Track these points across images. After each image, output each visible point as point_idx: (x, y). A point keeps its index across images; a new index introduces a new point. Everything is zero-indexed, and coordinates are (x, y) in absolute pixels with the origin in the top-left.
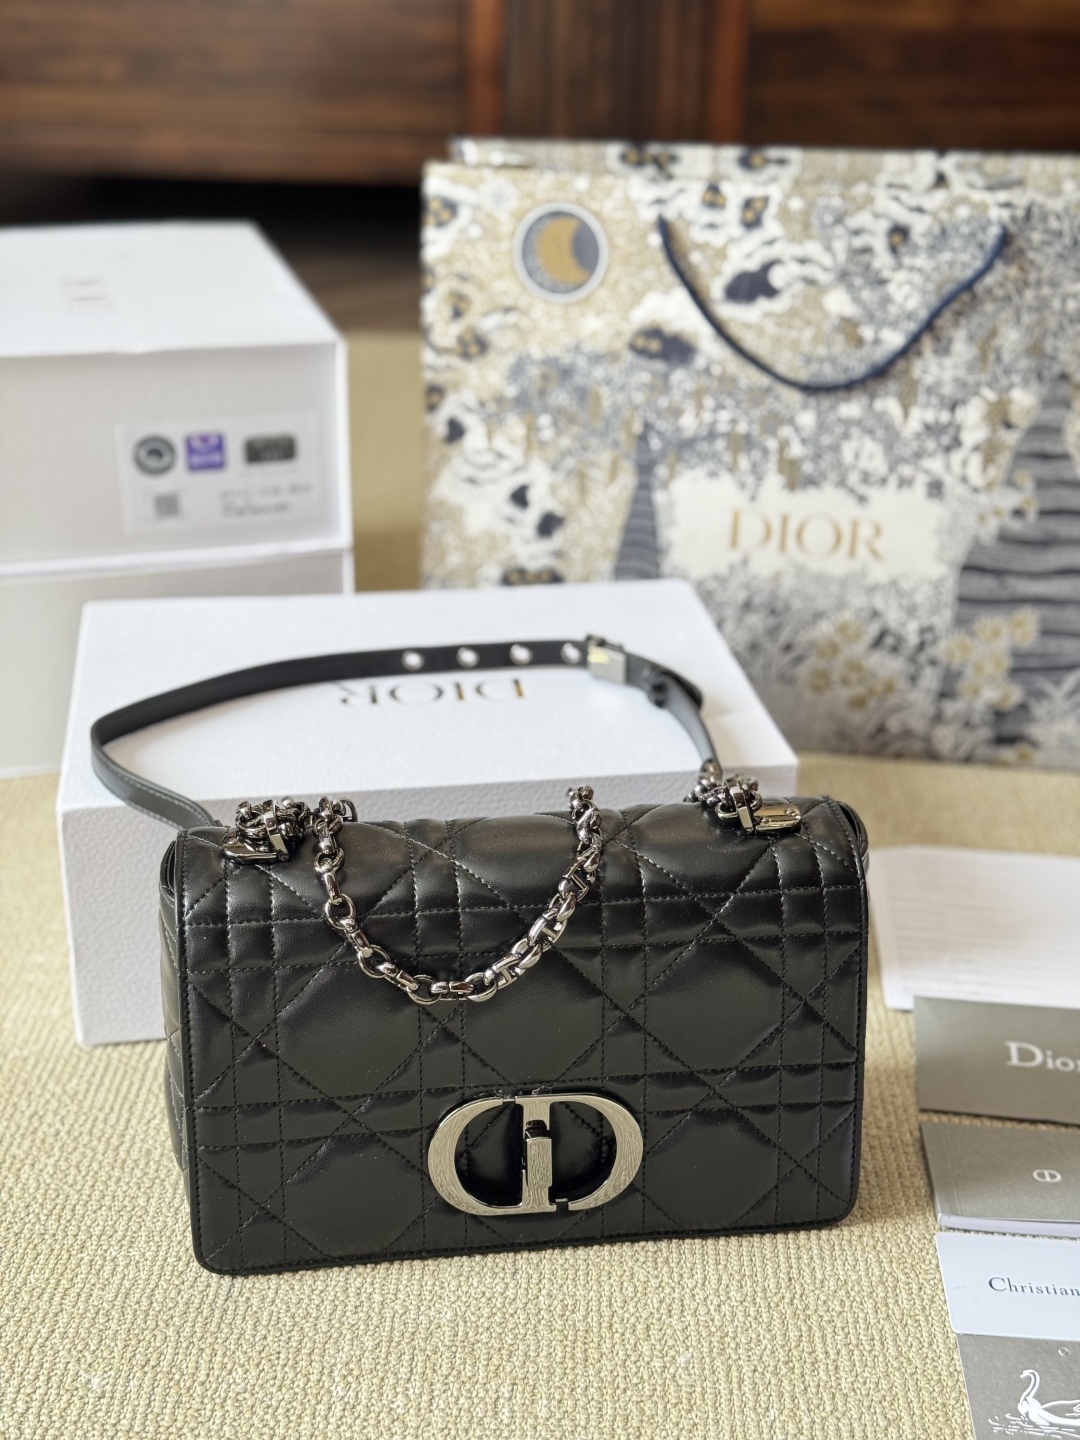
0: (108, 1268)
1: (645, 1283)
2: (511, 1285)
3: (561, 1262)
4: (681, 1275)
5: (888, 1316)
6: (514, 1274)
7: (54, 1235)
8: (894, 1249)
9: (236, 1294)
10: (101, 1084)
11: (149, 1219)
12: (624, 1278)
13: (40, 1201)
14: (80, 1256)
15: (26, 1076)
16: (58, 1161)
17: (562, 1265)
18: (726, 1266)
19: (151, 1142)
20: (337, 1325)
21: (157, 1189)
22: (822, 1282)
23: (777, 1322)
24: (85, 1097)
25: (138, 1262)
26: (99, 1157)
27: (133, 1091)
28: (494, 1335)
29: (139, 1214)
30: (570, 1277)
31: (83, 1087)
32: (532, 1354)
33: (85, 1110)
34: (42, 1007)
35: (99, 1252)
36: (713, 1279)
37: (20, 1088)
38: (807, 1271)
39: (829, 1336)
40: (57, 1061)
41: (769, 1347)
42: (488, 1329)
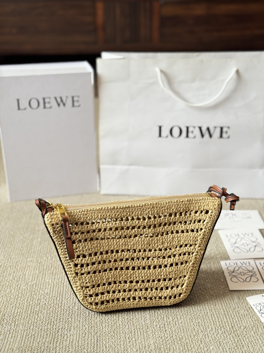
0: (66, 337)
1: (198, 331)
2: (166, 334)
3: (176, 327)
4: (206, 328)
5: (258, 334)
6: (166, 331)
7: (50, 329)
8: (255, 317)
9: (99, 341)
10: (53, 291)
11: (73, 324)
12: (192, 330)
13: (45, 321)
14: (58, 334)
15: (34, 290)
16: (47, 311)
17: (177, 328)
18: (216, 325)
19: (69, 304)
20: (126, 346)
21: (73, 317)
22: (240, 327)
23: (232, 338)
24: (50, 294)
25: (73, 335)
26: (57, 309)
27: (62, 292)
28: (164, 345)
29: (70, 322)
30: (179, 331)
31: (49, 291)
32: (175, 349)
33: (51, 297)
34: (34, 271)
35: (62, 333)
36: (214, 328)
37: (33, 293)
38: (236, 325)
39: (245, 340)
40: (41, 285)
41: (231, 343)
42: (163, 344)
